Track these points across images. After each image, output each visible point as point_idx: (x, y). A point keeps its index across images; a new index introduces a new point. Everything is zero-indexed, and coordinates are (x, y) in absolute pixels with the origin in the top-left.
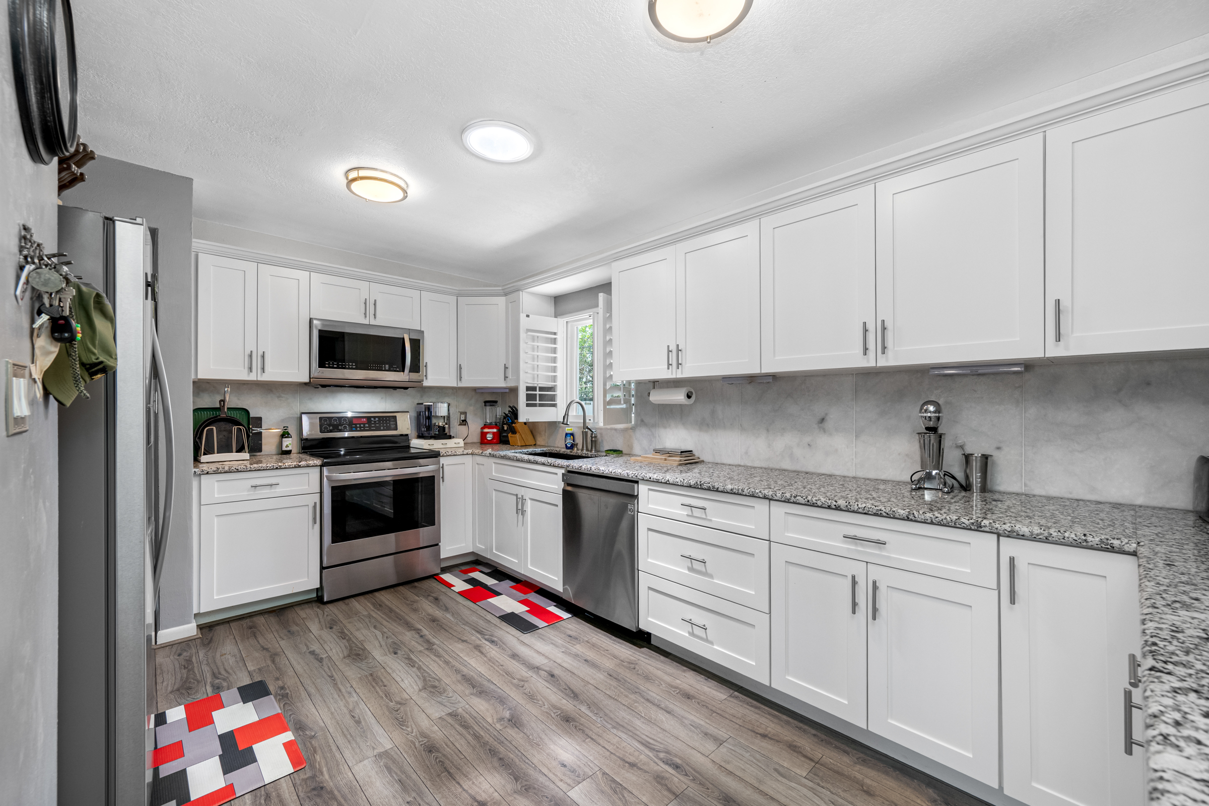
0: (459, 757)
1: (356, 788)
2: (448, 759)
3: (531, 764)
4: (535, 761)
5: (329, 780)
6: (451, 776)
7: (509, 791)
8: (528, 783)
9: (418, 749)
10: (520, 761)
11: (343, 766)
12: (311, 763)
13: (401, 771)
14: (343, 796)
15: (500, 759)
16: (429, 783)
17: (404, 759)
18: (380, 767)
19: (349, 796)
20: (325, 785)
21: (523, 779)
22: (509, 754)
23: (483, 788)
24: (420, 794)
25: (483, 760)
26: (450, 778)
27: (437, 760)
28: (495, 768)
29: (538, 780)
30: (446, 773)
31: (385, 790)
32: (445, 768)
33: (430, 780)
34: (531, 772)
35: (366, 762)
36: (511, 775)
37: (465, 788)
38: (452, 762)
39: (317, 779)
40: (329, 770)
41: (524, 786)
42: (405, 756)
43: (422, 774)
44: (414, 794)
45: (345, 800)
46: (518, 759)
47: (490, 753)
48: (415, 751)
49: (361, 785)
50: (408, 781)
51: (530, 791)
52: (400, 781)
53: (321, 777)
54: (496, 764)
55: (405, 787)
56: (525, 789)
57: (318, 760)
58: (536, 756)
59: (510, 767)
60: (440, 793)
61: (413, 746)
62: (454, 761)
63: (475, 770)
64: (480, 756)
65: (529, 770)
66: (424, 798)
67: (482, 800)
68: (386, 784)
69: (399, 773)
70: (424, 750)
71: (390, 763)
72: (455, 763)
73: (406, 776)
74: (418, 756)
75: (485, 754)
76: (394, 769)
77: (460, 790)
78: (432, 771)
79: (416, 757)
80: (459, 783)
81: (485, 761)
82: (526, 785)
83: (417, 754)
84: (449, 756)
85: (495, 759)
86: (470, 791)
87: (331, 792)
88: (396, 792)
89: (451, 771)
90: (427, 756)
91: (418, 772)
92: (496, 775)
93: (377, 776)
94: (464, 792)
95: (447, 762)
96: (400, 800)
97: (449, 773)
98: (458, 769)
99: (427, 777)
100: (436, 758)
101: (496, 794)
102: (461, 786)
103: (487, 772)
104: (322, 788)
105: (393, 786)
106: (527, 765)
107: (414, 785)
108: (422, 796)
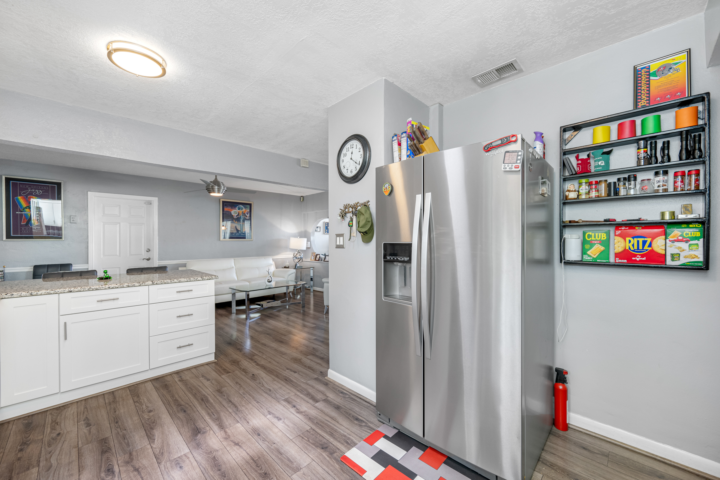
0: (246, 470)
1: (304, 449)
2: (254, 469)
3: (201, 468)
4: (198, 470)
5: (321, 452)
6: (252, 458)
7: (221, 451)
8: (208, 456)
9: (274, 476)
10: (208, 469)
11: (318, 461)
12: (339, 461)
13: (282, 460)
14: (309, 445)
15: (220, 470)
16: (265, 454)
17: (282, 467)
18: (295, 461)
19: (306, 445)
20: (322, 450)
21: (211, 458)
22: (212, 474)
23: (235, 452)
24: (269, 448)
25: (231, 469)
26: (253, 457)
27: (260, 467)
28: (225, 464)
29: (202, 458)
30: (255, 459)
31: (288, 449)
32: (256, 463)
33: (264, 455)
34: (203, 462)
35: (306, 464)
36: (217, 460)
37: (244, 452)
38: (251, 467)
39: (328, 453)
40: (325, 459)
41: (212, 454)
42: (281, 469)
43: (269, 458)
44: (272, 447)
45: (307, 443)
46: (208, 471)
47: (225, 474)
48: (276, 474)
49: (302, 451)
50: (276, 454)
51: (209, 452)
52: (281, 454)
53: (327, 454)
54: (223, 466)
55: (278, 451)
56: (212, 452)
57: (336, 464)
58: (195, 473)
59: (215, 465)
60: (258, 449)
61: (278, 477)
62: (250, 467)
63: (237, 462)
64: (232, 472)
65: (204, 463)
66: (266, 446)
67: (236, 446)
68: (289, 452)
69: (283, 459)
70: (270, 474)
71: (290, 465)
72: (249, 466)
73: (278, 457)
74: (273, 470)
75: (229, 474)
76: (287, 461)
77: (247, 451)
78: (263, 461)
79: (275, 469)
80: (248, 454)
81: (230, 468)
82: (210, 454)
83: (274, 472)
84: (253, 471)
85: (223, 470)
86: (242, 450)
87: (317, 447)
88: (282, 448)
89: (252, 461)
90: (267, 470)
91: (271, 459)
92: (225, 460)
93: (295, 456)
94: (246, 449)
95: (254, 467)
96: (279, 445)
97: (253, 460)
98: (247, 462)
99: (266, 457)
100: (261, 469)
101: (228, 449)
102: (247, 453)
103: (231, 461)
104: (323, 448)
105: (285, 451)
106: (204, 467)
107: (273, 452)
108: (268, 447)
